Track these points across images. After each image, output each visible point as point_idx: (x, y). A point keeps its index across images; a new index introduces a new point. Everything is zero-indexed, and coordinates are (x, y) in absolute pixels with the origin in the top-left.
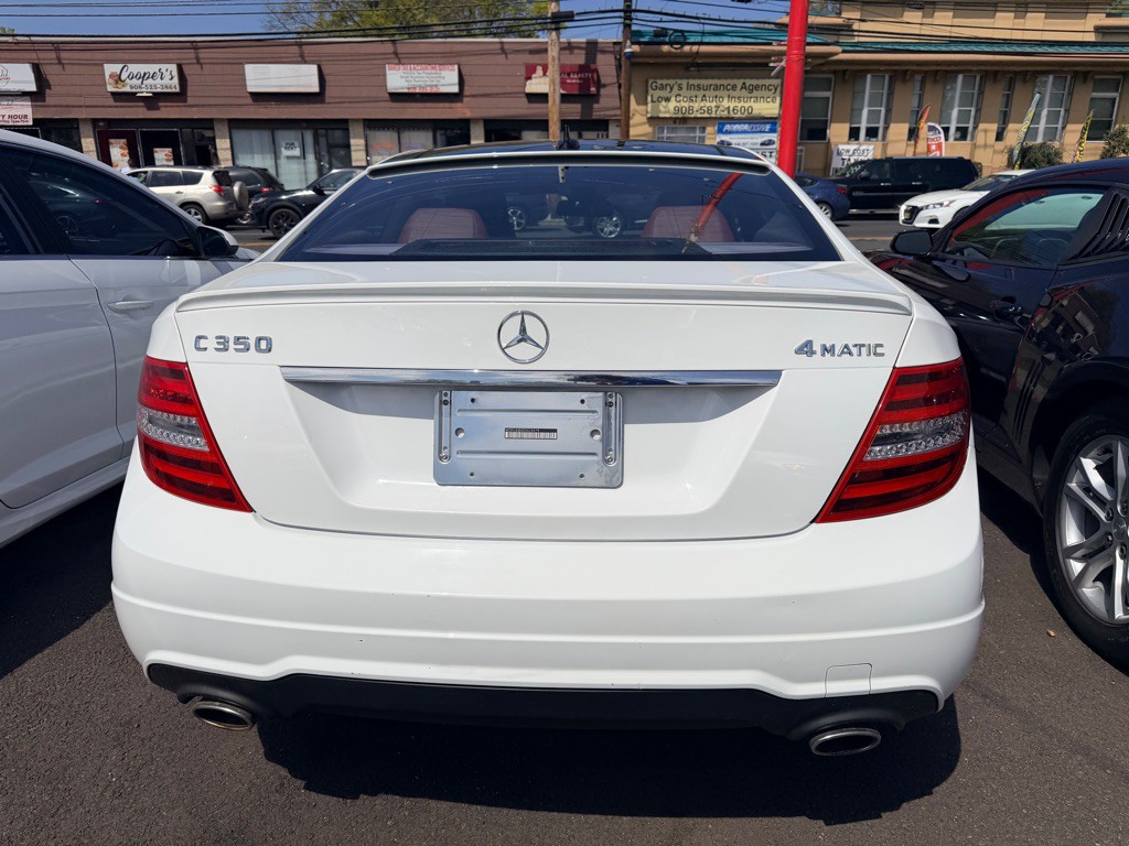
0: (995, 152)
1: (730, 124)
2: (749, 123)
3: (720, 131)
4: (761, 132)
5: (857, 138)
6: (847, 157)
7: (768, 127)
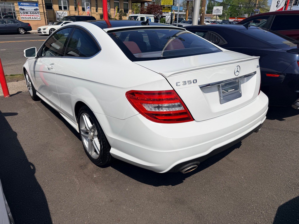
0: (96, 15)
1: (22, 3)
2: (29, 3)
3: (19, 5)
4: (33, 6)
5: (61, 9)
6: (60, 15)
7: (35, 5)
